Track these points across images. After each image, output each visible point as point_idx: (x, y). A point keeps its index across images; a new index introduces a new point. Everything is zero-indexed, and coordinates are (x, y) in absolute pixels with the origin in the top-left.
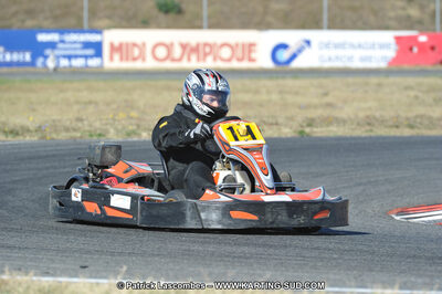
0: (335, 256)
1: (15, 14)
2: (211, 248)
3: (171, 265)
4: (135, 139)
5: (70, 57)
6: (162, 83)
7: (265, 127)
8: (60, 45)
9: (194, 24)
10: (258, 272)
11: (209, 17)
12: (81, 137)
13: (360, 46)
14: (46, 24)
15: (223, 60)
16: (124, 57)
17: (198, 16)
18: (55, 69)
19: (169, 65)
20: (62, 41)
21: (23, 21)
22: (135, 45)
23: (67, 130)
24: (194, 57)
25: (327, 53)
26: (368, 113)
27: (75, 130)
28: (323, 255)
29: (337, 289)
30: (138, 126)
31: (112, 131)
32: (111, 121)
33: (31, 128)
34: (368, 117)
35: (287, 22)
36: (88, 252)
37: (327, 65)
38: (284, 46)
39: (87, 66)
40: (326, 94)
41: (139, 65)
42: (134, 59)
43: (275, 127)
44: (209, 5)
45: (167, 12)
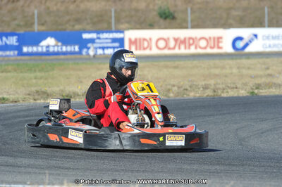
1: (69, 20)
2: (195, 167)
5: (103, 48)
6: (162, 63)
7: (229, 90)
8: (97, 41)
9: (182, 26)
10: (226, 181)
11: (192, 21)
14: (88, 27)
15: (201, 48)
16: (138, 48)
17: (185, 21)
18: (94, 56)
19: (167, 52)
20: (99, 38)
21: (73, 26)
22: (144, 39)
24: (182, 47)
25: (268, 42)
33: (80, 93)
35: (242, 23)
36: (117, 171)
37: (268, 50)
38: (240, 39)
40: (268, 68)
41: (147, 52)
42: (145, 49)
43: (235, 90)
44: (191, 14)
45: (166, 18)
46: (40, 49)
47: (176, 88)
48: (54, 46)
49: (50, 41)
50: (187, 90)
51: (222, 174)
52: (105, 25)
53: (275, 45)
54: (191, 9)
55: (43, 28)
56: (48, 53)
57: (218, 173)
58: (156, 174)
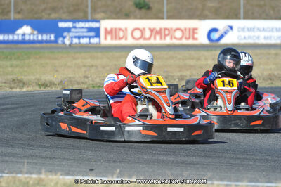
0: (251, 163)
1: (45, 9)
2: (171, 159)
3: (147, 168)
5: (79, 38)
8: (73, 30)
9: (158, 16)
10: (203, 173)
11: (167, 12)
12: (87, 88)
13: (264, 30)
14: (64, 16)
15: (176, 39)
16: (114, 37)
17: (161, 11)
18: (70, 45)
19: (142, 42)
20: (75, 27)
21: (49, 14)
22: (120, 29)
23: (78, 83)
24: (158, 37)
25: (243, 34)
26: (270, 72)
27: (83, 83)
28: (243, 163)
29: (253, 184)
33: (56, 82)
34: (270, 75)
35: (217, 15)
37: (243, 42)
38: (215, 30)
39: (90, 43)
41: (123, 42)
42: (120, 39)
44: (168, 4)
45: (141, 8)
46: (16, 37)
48: (30, 35)
49: (26, 30)
51: (198, 166)
52: (81, 15)
53: (250, 37)
55: (19, 16)
56: (23, 42)
57: (194, 164)
58: (133, 165)
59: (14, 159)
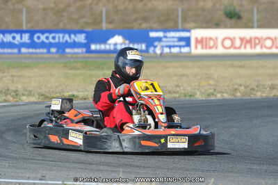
1: (136, 20)
4: (213, 98)
5: (170, 47)
6: (228, 63)
8: (164, 39)
9: (249, 25)
11: (258, 21)
12: (179, 97)
14: (155, 26)
15: (266, 48)
16: (204, 46)
17: (251, 21)
18: (161, 54)
19: (232, 51)
20: (165, 37)
21: (141, 24)
22: (211, 39)
23: (170, 92)
24: (248, 46)
27: (175, 92)
30: (215, 90)
31: (198, 93)
32: (197, 87)
39: (181, 52)
41: (213, 51)
42: (211, 48)
44: (258, 13)
45: (231, 18)
46: (107, 47)
47: (242, 88)
48: (121, 44)
49: (118, 39)
50: (253, 89)
54: (258, 9)
55: (111, 26)
56: (115, 51)
59: (108, 168)
